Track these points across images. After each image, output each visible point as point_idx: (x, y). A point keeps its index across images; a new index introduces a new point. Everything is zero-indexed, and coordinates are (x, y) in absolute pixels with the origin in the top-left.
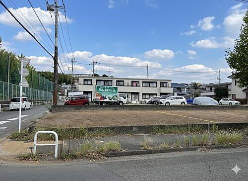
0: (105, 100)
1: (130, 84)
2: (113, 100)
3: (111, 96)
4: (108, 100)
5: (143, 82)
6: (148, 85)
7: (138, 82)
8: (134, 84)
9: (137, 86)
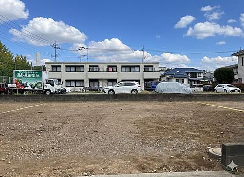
0: (26, 88)
1: (105, 70)
2: (36, 88)
3: (34, 83)
4: (29, 88)
5: (122, 66)
6: (128, 70)
7: (116, 66)
8: (111, 69)
9: (113, 71)
